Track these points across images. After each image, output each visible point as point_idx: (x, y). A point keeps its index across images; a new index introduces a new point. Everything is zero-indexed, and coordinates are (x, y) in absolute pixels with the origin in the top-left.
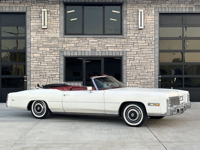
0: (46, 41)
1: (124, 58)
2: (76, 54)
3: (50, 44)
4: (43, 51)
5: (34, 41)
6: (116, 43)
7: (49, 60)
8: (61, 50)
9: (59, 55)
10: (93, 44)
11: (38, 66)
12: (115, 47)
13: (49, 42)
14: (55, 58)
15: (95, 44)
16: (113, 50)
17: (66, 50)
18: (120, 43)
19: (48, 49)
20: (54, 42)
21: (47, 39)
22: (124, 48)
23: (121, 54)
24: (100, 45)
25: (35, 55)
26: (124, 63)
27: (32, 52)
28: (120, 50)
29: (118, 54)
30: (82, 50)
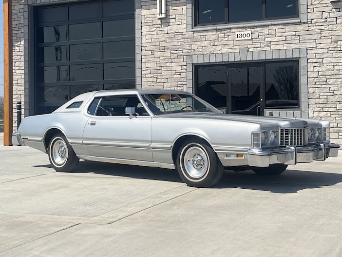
0: (165, 39)
1: (302, 63)
2: (213, 60)
3: (171, 44)
4: (161, 58)
5: (147, 41)
6: (286, 34)
7: (169, 73)
8: (189, 54)
9: (185, 64)
10: (243, 38)
11: (153, 85)
12: (284, 42)
13: (170, 41)
14: (180, 68)
15: (246, 38)
16: (280, 47)
17: (197, 53)
18: (294, 33)
19: (168, 54)
20: (177, 41)
21: (167, 36)
22: (303, 41)
23: (296, 55)
24: (256, 39)
25: (149, 65)
26: (302, 71)
27: (143, 60)
28: (293, 46)
29: (289, 56)
30: (224, 51)
